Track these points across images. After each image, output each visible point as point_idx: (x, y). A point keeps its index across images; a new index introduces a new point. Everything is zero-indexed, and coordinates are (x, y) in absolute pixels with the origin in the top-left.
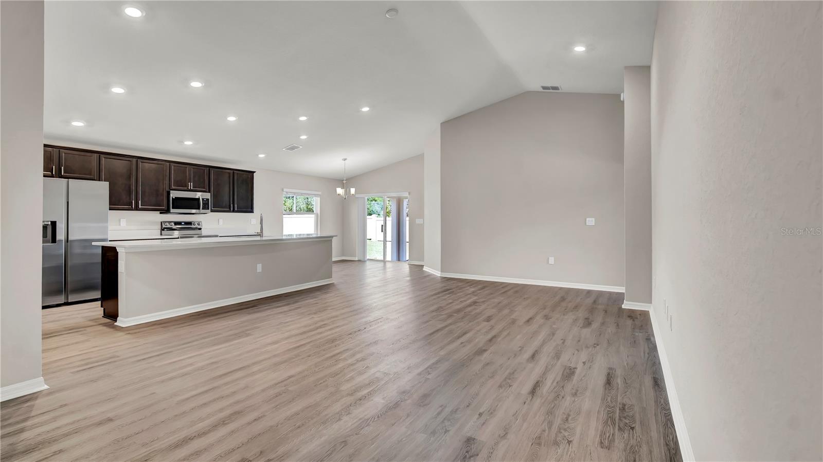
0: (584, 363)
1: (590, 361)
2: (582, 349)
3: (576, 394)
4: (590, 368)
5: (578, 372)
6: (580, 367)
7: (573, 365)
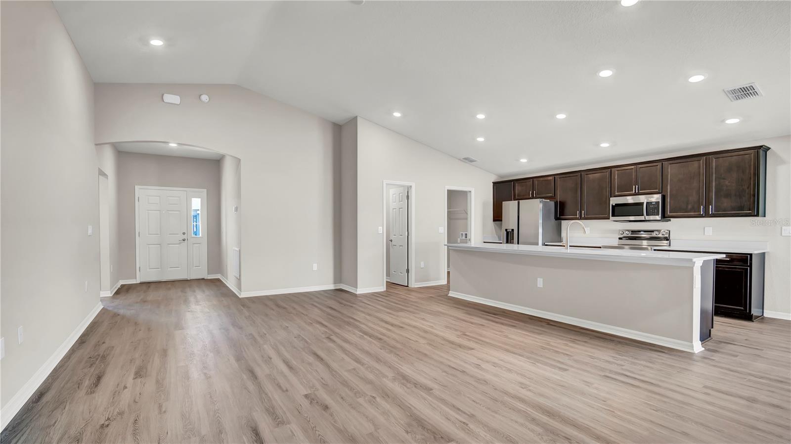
0: (125, 387)
1: (117, 392)
2: (129, 406)
3: (131, 361)
4: (118, 385)
5: (132, 376)
6: (130, 381)
7: (139, 380)
